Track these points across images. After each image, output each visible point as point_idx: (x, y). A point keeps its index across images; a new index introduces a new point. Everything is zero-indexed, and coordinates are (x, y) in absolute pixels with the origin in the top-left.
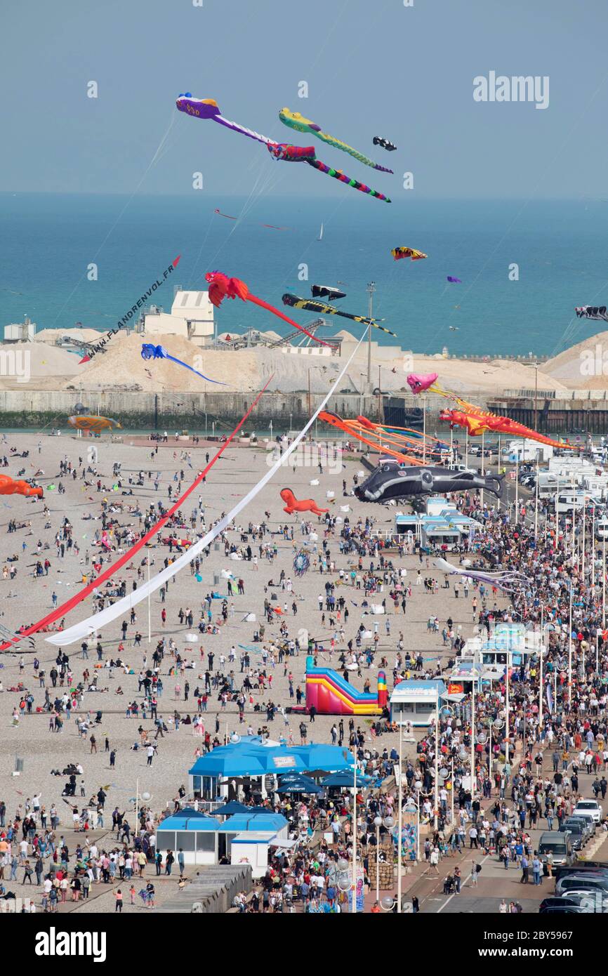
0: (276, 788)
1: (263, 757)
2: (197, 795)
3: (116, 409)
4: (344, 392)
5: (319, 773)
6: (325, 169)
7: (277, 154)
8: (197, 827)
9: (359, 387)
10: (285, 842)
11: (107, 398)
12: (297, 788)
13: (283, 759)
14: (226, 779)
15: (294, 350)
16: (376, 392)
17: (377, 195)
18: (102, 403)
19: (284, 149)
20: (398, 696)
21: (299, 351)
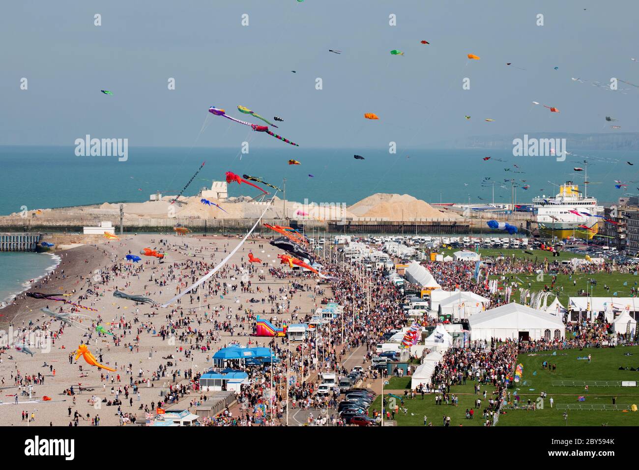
0: (244, 363)
1: (240, 352)
2: (215, 366)
3: (191, 225)
4: (275, 218)
5: (260, 358)
6: (272, 134)
7: (254, 129)
8: (215, 377)
9: (281, 217)
10: (246, 382)
11: (188, 221)
12: (252, 363)
13: (247, 352)
14: (226, 360)
15: (257, 203)
16: (287, 218)
18: (186, 223)
19: (257, 127)
20: (290, 330)
21: (259, 203)
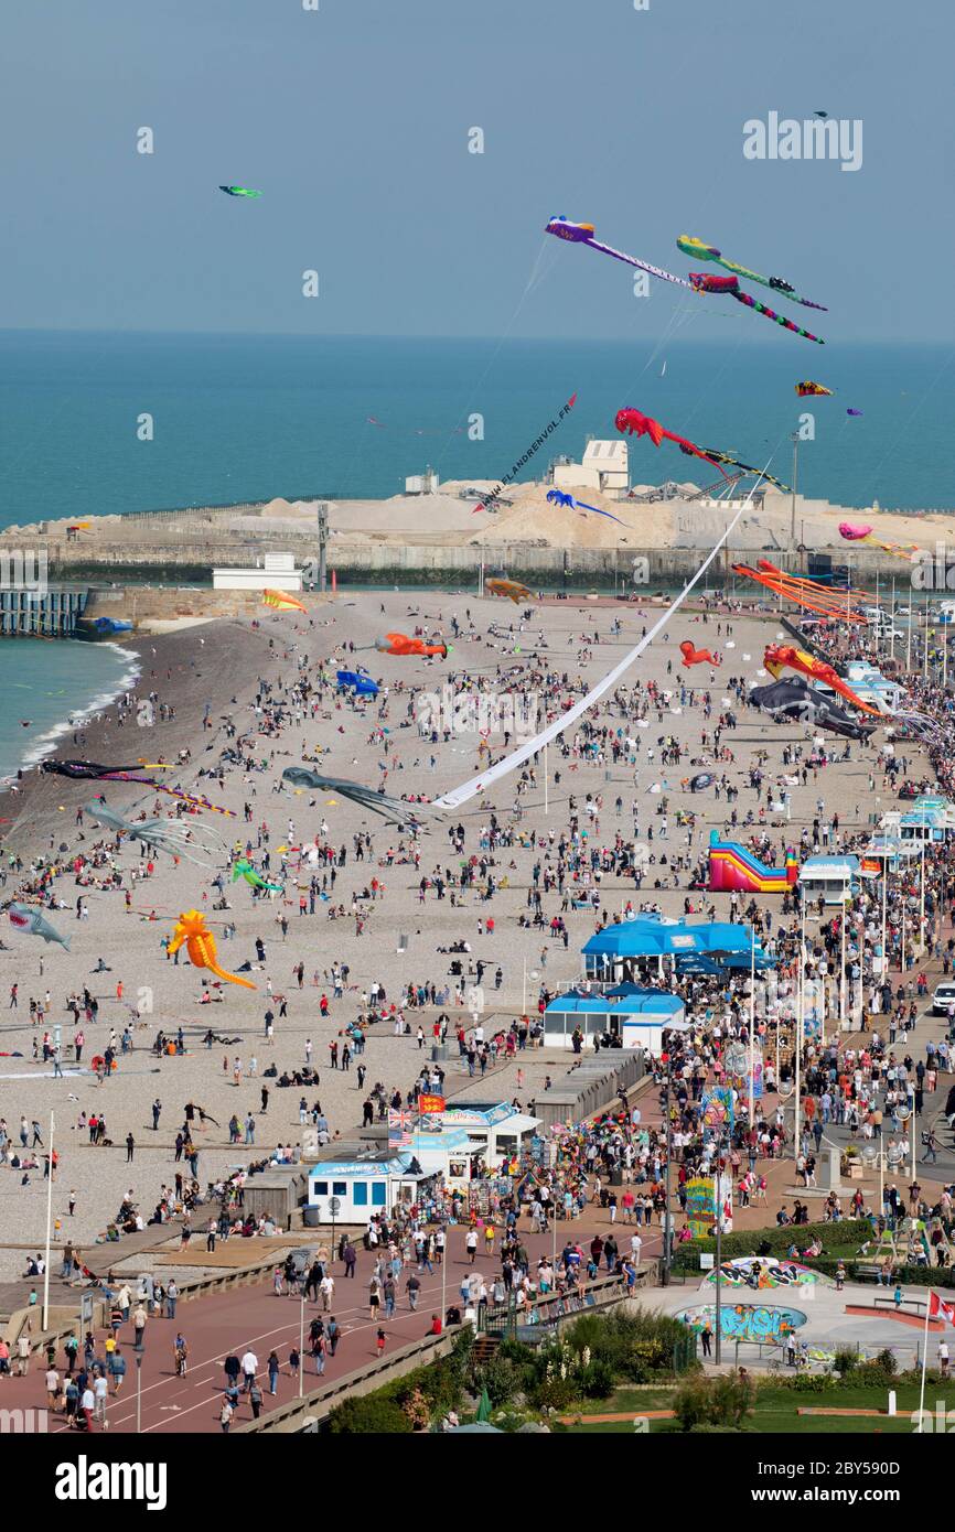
0: (674, 969)
1: (661, 935)
2: (590, 975)
3: (522, 566)
4: (766, 548)
5: (719, 953)
6: (750, 302)
7: (697, 284)
8: (588, 1009)
9: (783, 543)
10: (679, 1022)
11: (513, 555)
12: (695, 969)
13: (682, 938)
14: (620, 958)
15: (713, 503)
16: (801, 549)
17: (806, 335)
18: (508, 559)
19: (704, 279)
20: (809, 872)
21: (719, 504)
